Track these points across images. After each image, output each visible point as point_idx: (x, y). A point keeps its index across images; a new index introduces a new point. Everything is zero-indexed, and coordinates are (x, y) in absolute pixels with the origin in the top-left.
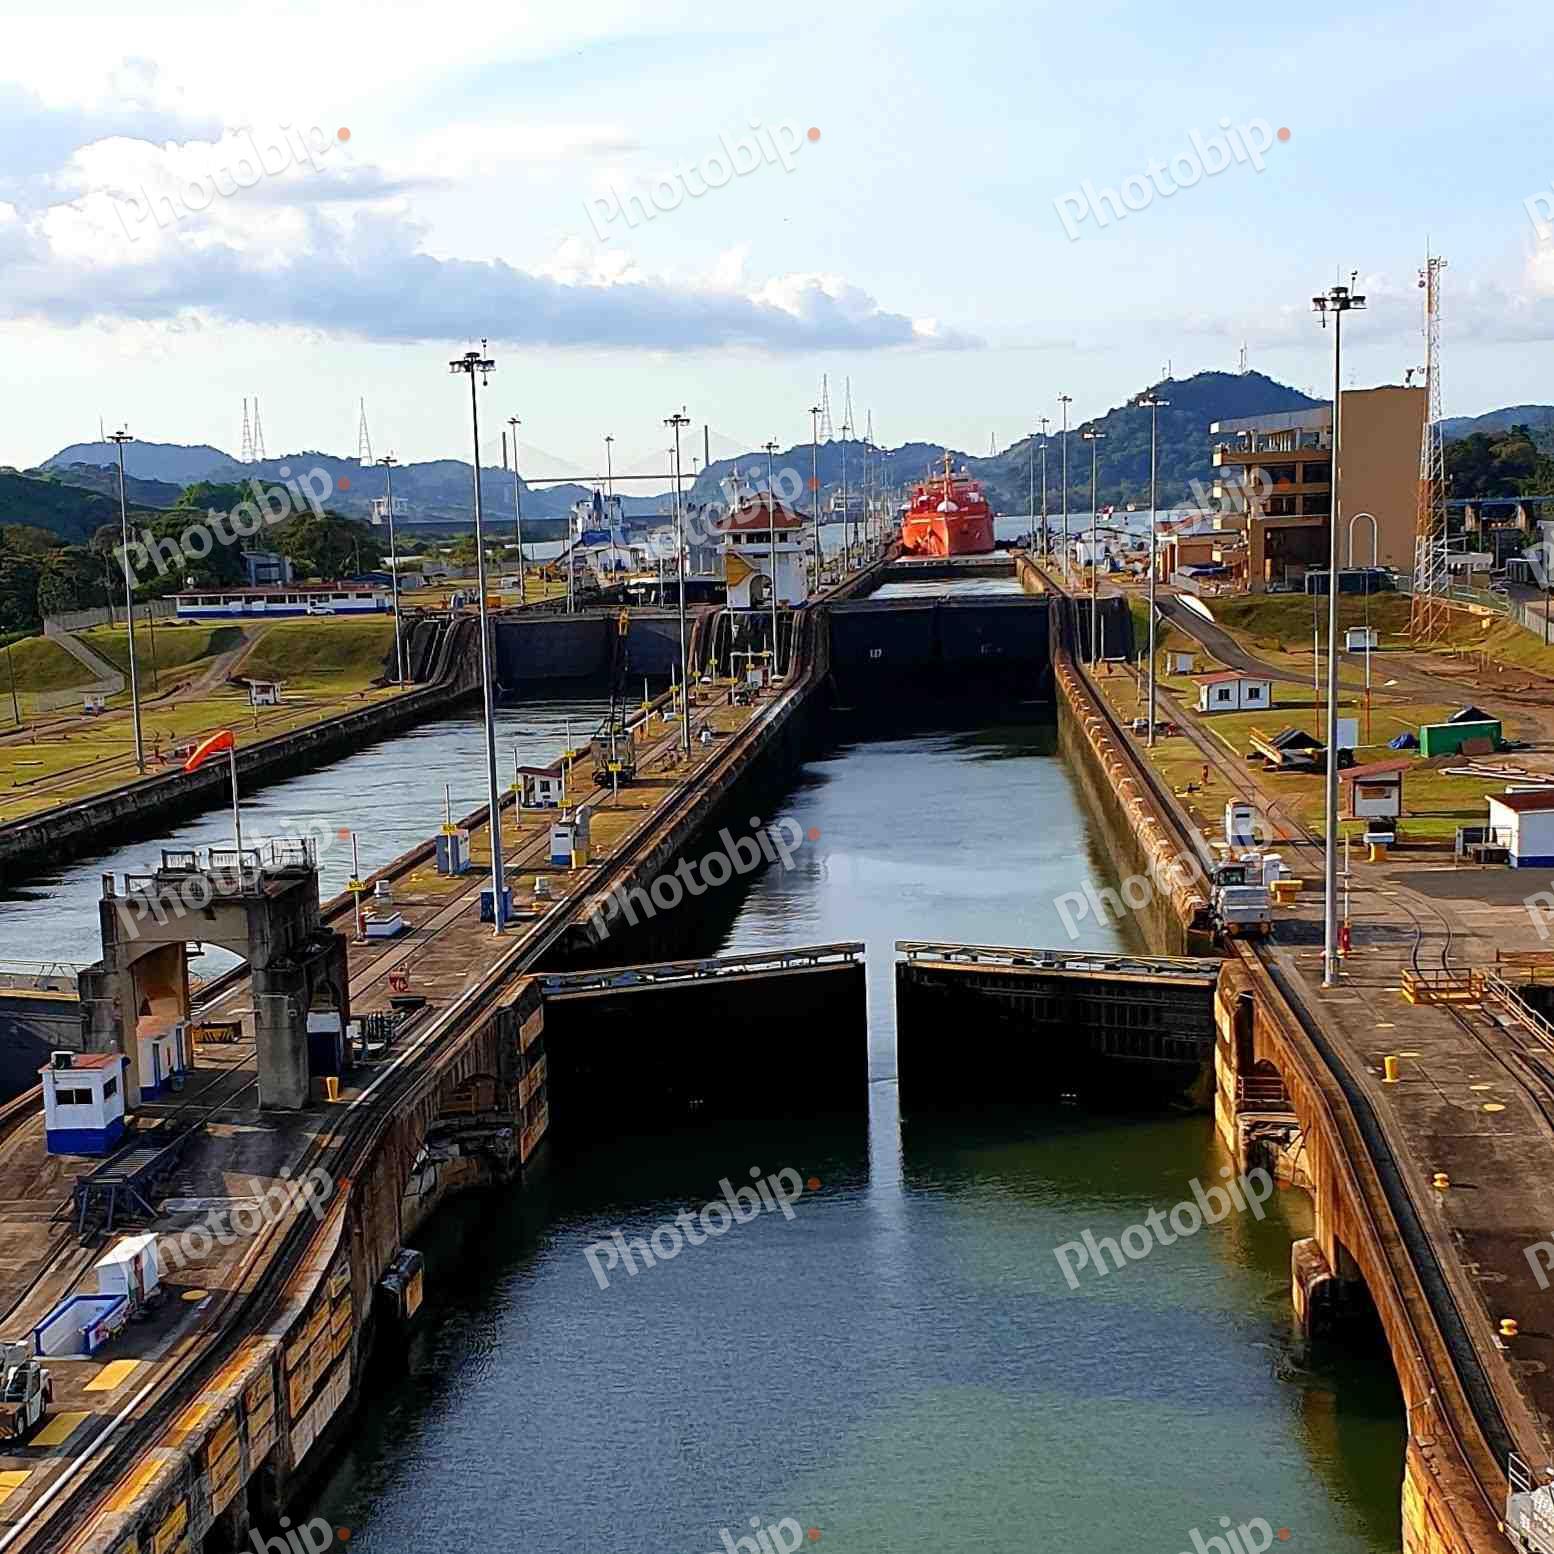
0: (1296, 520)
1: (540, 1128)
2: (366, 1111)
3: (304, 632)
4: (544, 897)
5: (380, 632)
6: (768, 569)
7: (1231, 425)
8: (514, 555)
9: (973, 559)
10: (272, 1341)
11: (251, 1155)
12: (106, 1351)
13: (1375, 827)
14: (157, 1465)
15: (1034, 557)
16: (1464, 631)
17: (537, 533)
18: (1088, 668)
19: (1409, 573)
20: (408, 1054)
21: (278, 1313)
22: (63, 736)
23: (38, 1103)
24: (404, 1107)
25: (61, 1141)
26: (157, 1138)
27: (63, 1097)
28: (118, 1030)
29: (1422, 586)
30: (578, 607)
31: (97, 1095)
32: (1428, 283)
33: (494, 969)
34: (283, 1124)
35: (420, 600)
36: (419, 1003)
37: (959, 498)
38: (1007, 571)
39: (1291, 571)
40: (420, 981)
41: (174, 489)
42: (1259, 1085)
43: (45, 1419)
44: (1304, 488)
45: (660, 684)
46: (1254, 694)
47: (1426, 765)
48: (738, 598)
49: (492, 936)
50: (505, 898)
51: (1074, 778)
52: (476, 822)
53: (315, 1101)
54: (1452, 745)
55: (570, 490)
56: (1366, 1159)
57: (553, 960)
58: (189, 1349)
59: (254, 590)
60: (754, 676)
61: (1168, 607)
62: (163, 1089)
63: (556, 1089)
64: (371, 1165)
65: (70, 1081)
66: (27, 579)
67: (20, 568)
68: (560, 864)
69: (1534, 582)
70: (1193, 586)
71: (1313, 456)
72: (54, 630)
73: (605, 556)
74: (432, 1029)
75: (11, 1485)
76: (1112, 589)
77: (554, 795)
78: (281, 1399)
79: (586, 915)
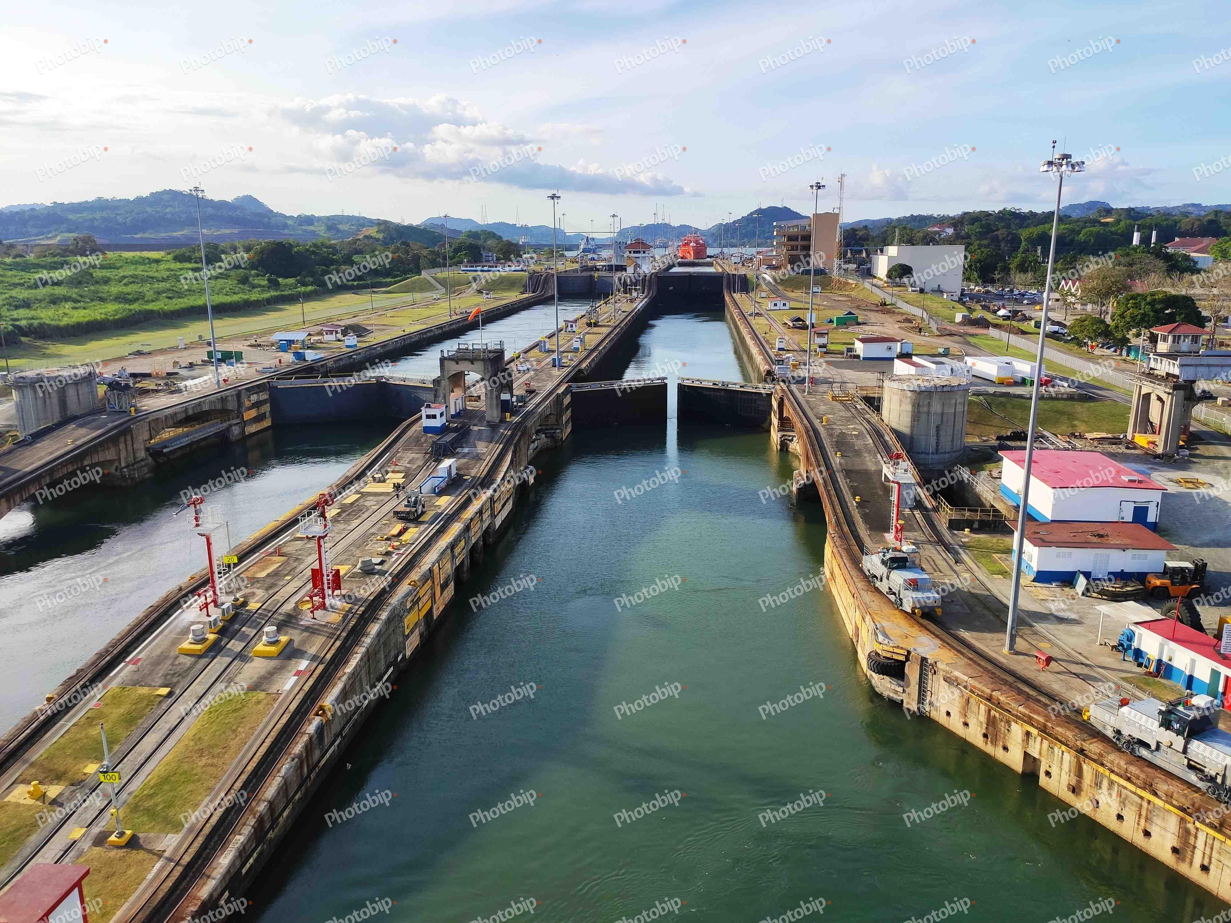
0: (798, 252)
1: (569, 430)
2: (518, 424)
3: (499, 277)
4: (571, 360)
5: (522, 277)
6: (639, 262)
7: (779, 223)
8: (563, 255)
9: (700, 261)
11: (484, 435)
12: (441, 492)
13: (820, 347)
14: (456, 528)
15: (719, 260)
16: (847, 288)
17: (569, 248)
18: (735, 295)
19: (831, 270)
20: (530, 407)
21: (493, 482)
22: (427, 306)
23: (420, 418)
24: (529, 423)
25: (427, 430)
26: (456, 430)
27: (428, 417)
28: (445, 397)
29: (835, 274)
30: (582, 271)
31: (438, 416)
32: (841, 182)
33: (556, 382)
34: (493, 427)
35: (534, 268)
36: (534, 391)
37: (697, 242)
38: (710, 265)
39: (796, 268)
40: (534, 385)
41: (461, 232)
42: (785, 424)
43: (423, 513)
44: (800, 243)
45: (606, 296)
46: (784, 305)
47: (835, 328)
48: (630, 270)
49: (556, 372)
50: (560, 359)
51: (730, 329)
52: (551, 337)
53: (503, 420)
54: (843, 323)
55: (579, 236)
56: (817, 447)
57: (574, 379)
58: (465, 493)
59: (485, 264)
60: (635, 294)
61: (759, 278)
62: (458, 415)
63: (573, 418)
64: (519, 441)
65: (431, 412)
66: (416, 259)
67: (414, 255)
68: (576, 350)
69: (869, 273)
70: (768, 272)
71: (804, 233)
72: (424, 274)
73: (590, 256)
74: (538, 399)
75: (413, 532)
76: (742, 271)
77: (574, 329)
78: (492, 509)
79: (584, 366)
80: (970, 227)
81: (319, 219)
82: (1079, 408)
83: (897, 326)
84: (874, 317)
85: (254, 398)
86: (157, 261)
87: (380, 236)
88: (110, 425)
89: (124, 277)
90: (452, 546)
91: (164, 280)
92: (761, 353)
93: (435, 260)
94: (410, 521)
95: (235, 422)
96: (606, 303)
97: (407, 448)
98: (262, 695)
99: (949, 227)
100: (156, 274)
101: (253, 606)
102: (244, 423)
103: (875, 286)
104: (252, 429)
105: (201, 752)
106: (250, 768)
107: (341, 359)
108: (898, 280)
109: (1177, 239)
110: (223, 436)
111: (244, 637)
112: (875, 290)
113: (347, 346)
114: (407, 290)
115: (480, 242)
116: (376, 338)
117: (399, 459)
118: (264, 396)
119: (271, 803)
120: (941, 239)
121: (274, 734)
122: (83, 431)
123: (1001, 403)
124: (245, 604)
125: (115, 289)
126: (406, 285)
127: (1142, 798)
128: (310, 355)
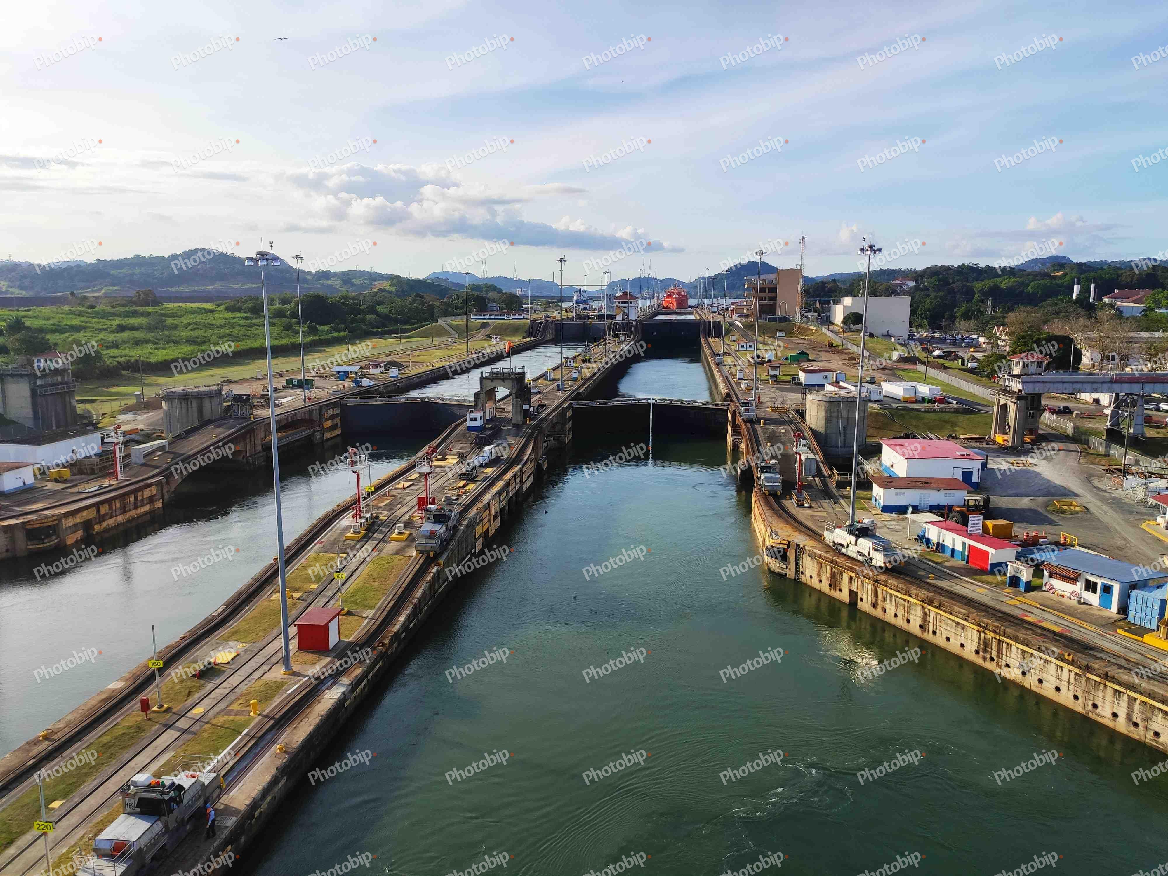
0: (766, 303)
1: (571, 436)
2: (536, 426)
3: (504, 324)
4: (571, 386)
5: (524, 325)
6: (627, 311)
7: (750, 277)
8: (558, 306)
9: (682, 310)
10: (520, 466)
11: (512, 432)
12: (486, 466)
13: (771, 376)
14: (500, 484)
15: (698, 310)
16: (808, 333)
17: (565, 299)
18: (710, 339)
19: (794, 317)
20: (543, 415)
21: (521, 461)
22: (446, 348)
23: (466, 420)
24: (544, 425)
25: (470, 429)
26: (490, 429)
27: (471, 419)
28: (482, 406)
29: (797, 320)
30: (576, 319)
31: (479, 419)
32: (802, 242)
33: (560, 400)
34: (518, 428)
35: (534, 317)
36: (545, 406)
37: (679, 294)
38: (691, 313)
39: (764, 316)
40: (544, 402)
41: (463, 285)
42: (736, 430)
43: (476, 476)
44: (767, 294)
45: (598, 339)
46: (750, 346)
47: (789, 364)
48: (619, 318)
49: (560, 394)
50: (563, 385)
52: (554, 369)
53: (524, 423)
54: (796, 359)
55: (571, 288)
57: (573, 399)
58: (503, 467)
59: (492, 313)
60: (622, 338)
61: (732, 324)
62: (491, 420)
63: (573, 428)
64: (537, 435)
65: (473, 415)
66: (431, 308)
67: (429, 305)
68: (575, 379)
69: (827, 321)
70: (739, 319)
71: (772, 286)
72: (440, 322)
73: (582, 307)
74: (548, 411)
75: (471, 486)
76: (717, 319)
77: (572, 364)
78: (522, 478)
79: (582, 390)
80: (929, 280)
81: (335, 274)
82: (961, 418)
83: (841, 363)
84: (824, 356)
85: (330, 412)
86: (212, 311)
87: (393, 289)
88: (239, 426)
89: (189, 324)
90: (500, 493)
91: (221, 327)
92: (724, 382)
93: (446, 310)
94: (469, 480)
95: (317, 429)
96: (598, 345)
97: (457, 440)
98: (401, 557)
99: (911, 280)
100: (214, 322)
101: (383, 518)
102: (323, 431)
103: (832, 331)
104: (328, 435)
105: (374, 580)
106: (404, 586)
107: (389, 386)
108: (852, 326)
109: (1117, 291)
110: (309, 439)
111: (382, 532)
112: (830, 334)
113: (391, 377)
114: (425, 335)
115: (483, 294)
116: (412, 371)
117: (453, 447)
118: (337, 411)
119: (419, 599)
120: (901, 291)
121: (413, 573)
122: (220, 430)
123: (902, 414)
124: (377, 517)
125: (185, 334)
126: (424, 331)
127: (905, 600)
128: (366, 383)
